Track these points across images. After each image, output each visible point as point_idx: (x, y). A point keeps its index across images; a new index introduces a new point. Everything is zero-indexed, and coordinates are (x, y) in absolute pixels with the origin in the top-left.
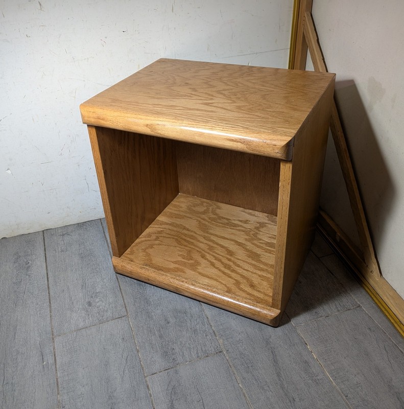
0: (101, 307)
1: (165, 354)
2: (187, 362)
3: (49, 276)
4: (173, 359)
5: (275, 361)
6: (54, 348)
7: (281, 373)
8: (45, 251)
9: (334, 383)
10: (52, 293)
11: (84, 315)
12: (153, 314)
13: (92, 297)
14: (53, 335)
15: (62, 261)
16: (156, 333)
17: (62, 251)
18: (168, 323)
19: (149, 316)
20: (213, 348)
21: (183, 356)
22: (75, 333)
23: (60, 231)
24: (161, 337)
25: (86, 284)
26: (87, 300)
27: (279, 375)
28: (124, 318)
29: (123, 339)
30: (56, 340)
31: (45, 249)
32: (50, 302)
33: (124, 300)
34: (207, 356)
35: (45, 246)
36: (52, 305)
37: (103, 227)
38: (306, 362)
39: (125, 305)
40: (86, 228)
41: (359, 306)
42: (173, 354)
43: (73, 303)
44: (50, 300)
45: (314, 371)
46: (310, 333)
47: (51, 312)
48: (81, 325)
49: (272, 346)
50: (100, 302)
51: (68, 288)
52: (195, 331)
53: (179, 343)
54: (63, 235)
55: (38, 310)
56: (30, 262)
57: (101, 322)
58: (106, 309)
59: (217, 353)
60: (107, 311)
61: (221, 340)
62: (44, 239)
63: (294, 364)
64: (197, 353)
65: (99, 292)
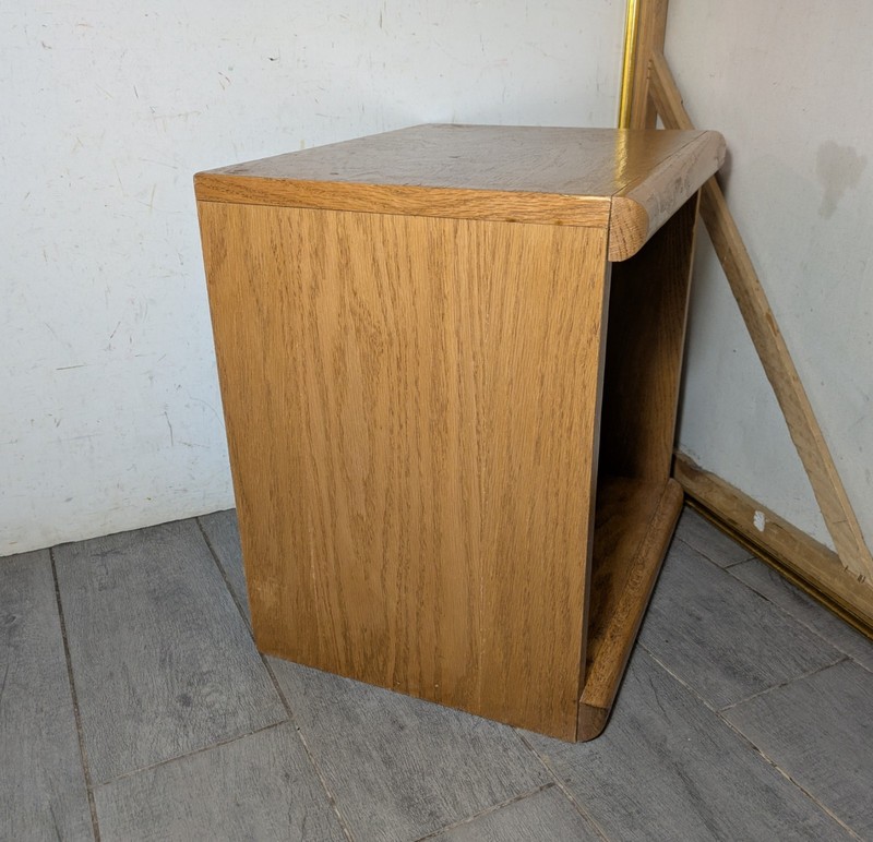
0: (217, 706)
1: (407, 804)
2: (468, 815)
3: (70, 644)
4: (431, 814)
5: (694, 795)
6: (94, 816)
7: (716, 819)
8: (57, 590)
9: (851, 833)
10: (80, 682)
11: (172, 727)
12: (358, 710)
13: (190, 684)
14: (88, 782)
15: (103, 610)
16: (374, 754)
17: (103, 588)
18: (402, 728)
19: (349, 718)
20: (528, 778)
21: (455, 804)
22: (151, 774)
23: (94, 547)
24: (388, 762)
25: (171, 656)
26: (177, 692)
27: (712, 827)
28: (283, 726)
29: (287, 775)
30: (97, 795)
31: (57, 586)
32: (76, 704)
33: (276, 684)
34: (519, 799)
35: (56, 579)
36: (82, 711)
37: (204, 534)
38: (768, 789)
39: (281, 695)
40: (162, 539)
41: (847, 659)
42: (428, 801)
43: (139, 702)
44: (75, 698)
45: (795, 807)
46: (757, 724)
47: (79, 726)
48: (167, 751)
49: (675, 760)
50: (215, 694)
51: (125, 668)
52: (475, 741)
53: (438, 774)
54: (104, 555)
55: (42, 724)
56: (18, 616)
57: (221, 741)
58: (230, 709)
59: (541, 789)
60: (235, 713)
61: (546, 757)
62: (53, 565)
63: (743, 797)
64: (492, 793)
65: (208, 672)
